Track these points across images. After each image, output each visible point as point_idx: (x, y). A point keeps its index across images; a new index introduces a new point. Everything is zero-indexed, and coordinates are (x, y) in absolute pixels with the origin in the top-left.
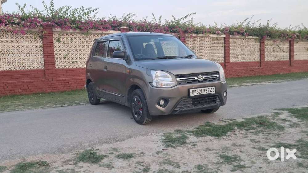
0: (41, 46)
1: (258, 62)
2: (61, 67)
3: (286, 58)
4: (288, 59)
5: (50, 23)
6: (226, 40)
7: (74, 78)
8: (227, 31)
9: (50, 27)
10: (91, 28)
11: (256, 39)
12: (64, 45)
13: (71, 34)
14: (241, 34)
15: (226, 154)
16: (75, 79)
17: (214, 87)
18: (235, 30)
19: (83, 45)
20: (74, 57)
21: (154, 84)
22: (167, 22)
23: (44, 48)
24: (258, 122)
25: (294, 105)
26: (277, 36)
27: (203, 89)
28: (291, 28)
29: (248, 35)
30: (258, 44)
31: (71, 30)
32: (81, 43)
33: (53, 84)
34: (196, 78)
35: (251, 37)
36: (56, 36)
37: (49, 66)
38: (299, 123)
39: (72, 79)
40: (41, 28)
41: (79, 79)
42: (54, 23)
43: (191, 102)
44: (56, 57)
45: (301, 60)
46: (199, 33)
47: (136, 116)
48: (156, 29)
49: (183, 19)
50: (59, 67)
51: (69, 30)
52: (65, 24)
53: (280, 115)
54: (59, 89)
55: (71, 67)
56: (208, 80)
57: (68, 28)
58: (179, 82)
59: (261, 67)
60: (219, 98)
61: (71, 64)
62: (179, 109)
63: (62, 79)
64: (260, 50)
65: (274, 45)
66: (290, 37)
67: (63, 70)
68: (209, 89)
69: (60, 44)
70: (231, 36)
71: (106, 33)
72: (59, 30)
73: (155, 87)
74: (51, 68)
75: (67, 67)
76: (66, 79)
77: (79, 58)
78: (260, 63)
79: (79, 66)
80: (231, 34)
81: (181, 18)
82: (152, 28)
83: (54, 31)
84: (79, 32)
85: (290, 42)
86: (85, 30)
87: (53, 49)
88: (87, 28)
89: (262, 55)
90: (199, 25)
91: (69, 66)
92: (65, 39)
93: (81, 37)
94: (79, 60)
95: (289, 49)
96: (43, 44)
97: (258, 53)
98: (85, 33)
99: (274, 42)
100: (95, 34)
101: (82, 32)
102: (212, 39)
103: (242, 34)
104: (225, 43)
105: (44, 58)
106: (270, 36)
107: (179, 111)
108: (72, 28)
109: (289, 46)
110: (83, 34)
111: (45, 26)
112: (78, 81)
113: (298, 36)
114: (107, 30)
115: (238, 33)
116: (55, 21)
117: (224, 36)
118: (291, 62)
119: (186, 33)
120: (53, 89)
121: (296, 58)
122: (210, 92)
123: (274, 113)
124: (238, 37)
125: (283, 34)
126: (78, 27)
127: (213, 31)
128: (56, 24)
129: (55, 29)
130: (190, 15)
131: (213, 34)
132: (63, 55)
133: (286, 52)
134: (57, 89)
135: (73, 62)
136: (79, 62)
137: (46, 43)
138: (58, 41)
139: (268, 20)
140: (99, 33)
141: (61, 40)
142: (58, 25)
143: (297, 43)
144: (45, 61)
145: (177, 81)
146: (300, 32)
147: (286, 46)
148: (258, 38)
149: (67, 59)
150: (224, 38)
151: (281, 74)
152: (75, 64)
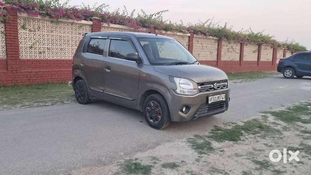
0: (3, 33)
1: (215, 61)
2: (26, 57)
3: (237, 59)
4: (239, 60)
5: (15, 6)
6: (190, 39)
7: (40, 70)
8: (192, 30)
9: (14, 11)
10: (62, 16)
11: (215, 40)
12: (30, 32)
13: (39, 20)
14: (203, 34)
15: (255, 159)
16: (42, 72)
17: (225, 95)
18: (199, 29)
19: (52, 34)
20: (42, 46)
21: (178, 91)
22: (139, 16)
23: (6, 35)
24: (257, 126)
25: (271, 108)
26: (232, 39)
27: (217, 96)
28: (242, 32)
29: (210, 35)
30: (217, 44)
31: (39, 17)
32: (50, 31)
33: (16, 77)
34: (212, 86)
35: (211, 37)
36: (21, 22)
37: (13, 55)
38: (287, 126)
39: (39, 72)
40: (5, 11)
41: (47, 72)
42: (20, 6)
43: (207, 109)
44: (20, 45)
45: (247, 61)
46: (168, 31)
47: (152, 121)
48: (129, 23)
49: (155, 15)
50: (24, 58)
51: (37, 16)
52: (33, 9)
53: (267, 118)
54: (23, 82)
55: (38, 58)
56: (220, 87)
57: (36, 14)
58: (200, 90)
59: (217, 66)
60: (226, 104)
61: (38, 55)
62: (197, 115)
63: (28, 71)
64: (218, 50)
65: (229, 46)
66: (242, 40)
67: (28, 60)
68: (221, 96)
69: (25, 31)
70: (195, 35)
71: (77, 23)
72: (25, 15)
73: (179, 94)
74: (14, 58)
75: (33, 58)
76: (32, 71)
77: (46, 49)
78: (217, 62)
79: (47, 57)
80: (195, 33)
81: (154, 14)
82: (125, 21)
83: (19, 16)
84: (47, 19)
85: (241, 44)
86: (55, 18)
87: (18, 36)
88: (58, 16)
89: (219, 55)
90: (168, 23)
91: (35, 57)
92: (32, 25)
93: (50, 25)
94: (46, 51)
95: (240, 50)
96: (5, 30)
97: (215, 53)
98: (54, 21)
99: (229, 43)
100: (65, 23)
101: (52, 19)
102: (178, 37)
103: (205, 34)
104: (189, 42)
105: (6, 46)
106: (227, 38)
107: (197, 117)
108: (40, 14)
109: (240, 48)
110: (52, 22)
111: (10, 10)
112: (45, 73)
113: (248, 39)
114: (79, 20)
115: (202, 33)
116: (22, 4)
117: (189, 35)
118: (241, 62)
119: (157, 29)
120: (17, 82)
121: (245, 59)
122: (221, 99)
123: (261, 116)
124: (201, 36)
125: (237, 36)
126: (47, 14)
127: (180, 29)
128: (22, 8)
129: (21, 14)
130: (163, 12)
131: (180, 32)
132: (29, 44)
133: (238, 53)
134: (21, 82)
135: (40, 53)
136: (47, 53)
137: (9, 29)
138: (24, 27)
139: (226, 23)
140: (70, 22)
141: (27, 27)
142: (25, 9)
143: (246, 45)
144: (8, 50)
145: (199, 89)
146: (249, 36)
147: (237, 48)
148: (217, 39)
149: (33, 48)
150: (189, 36)
151: (233, 73)
152: (42, 55)
